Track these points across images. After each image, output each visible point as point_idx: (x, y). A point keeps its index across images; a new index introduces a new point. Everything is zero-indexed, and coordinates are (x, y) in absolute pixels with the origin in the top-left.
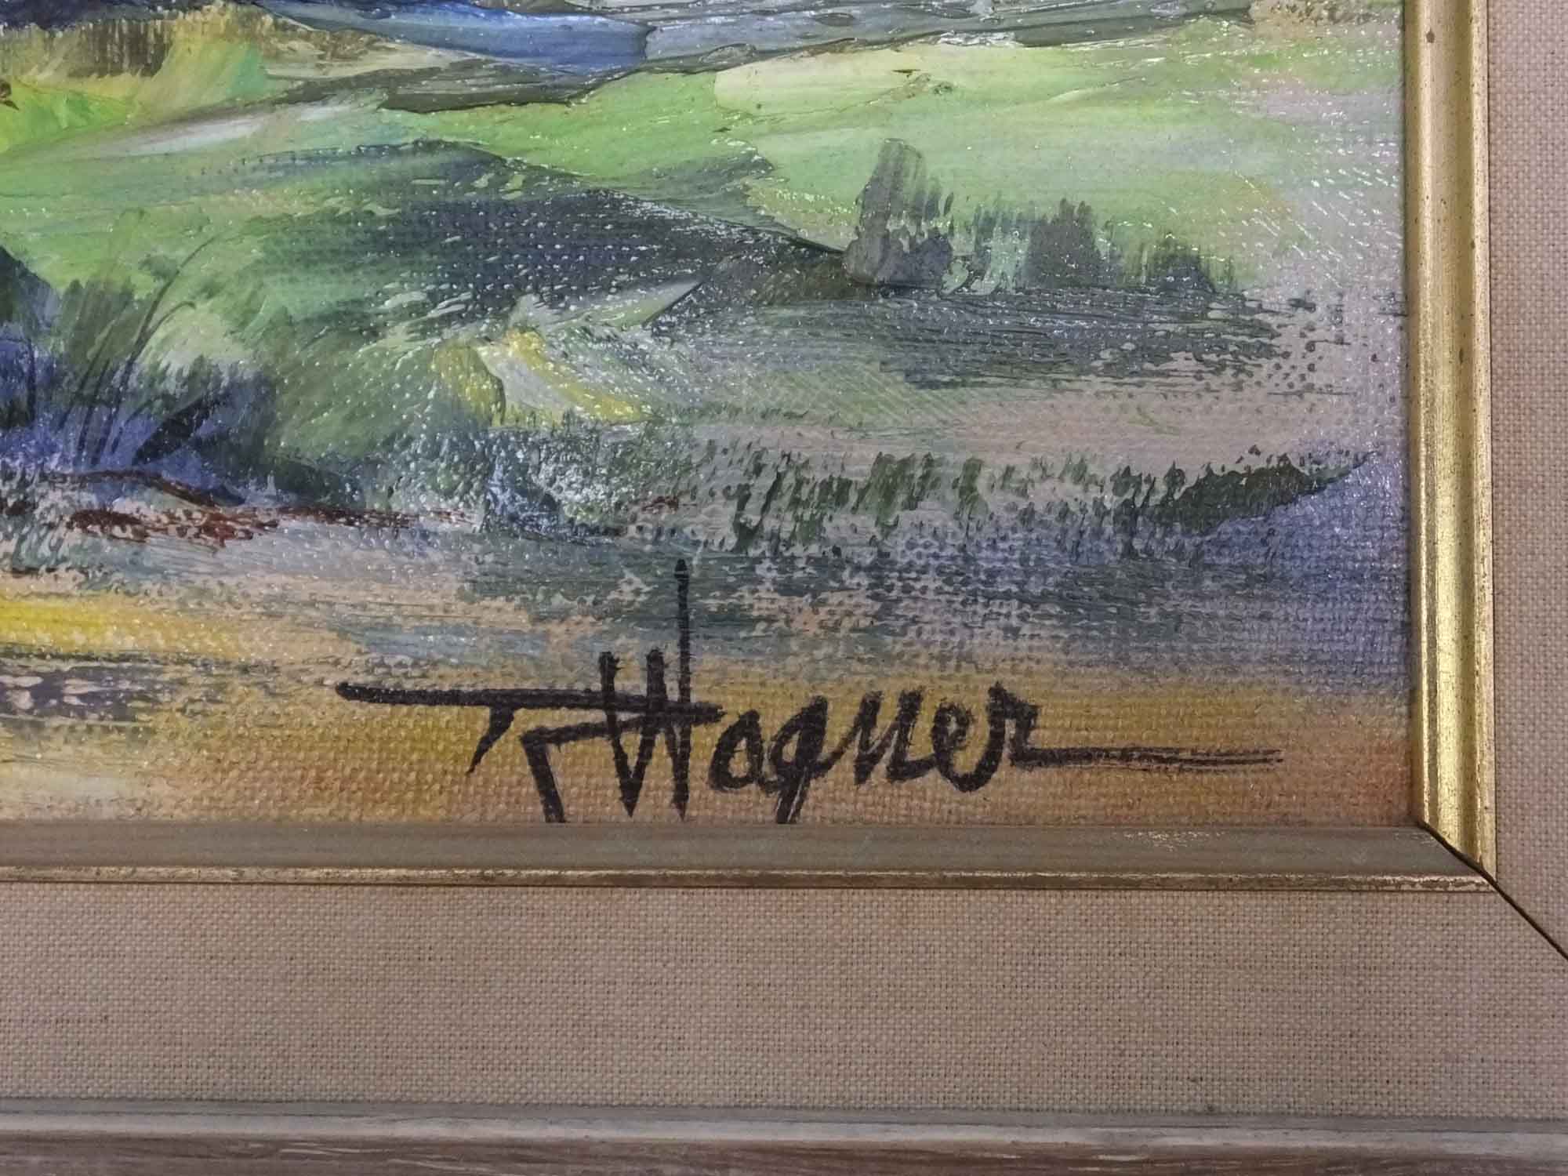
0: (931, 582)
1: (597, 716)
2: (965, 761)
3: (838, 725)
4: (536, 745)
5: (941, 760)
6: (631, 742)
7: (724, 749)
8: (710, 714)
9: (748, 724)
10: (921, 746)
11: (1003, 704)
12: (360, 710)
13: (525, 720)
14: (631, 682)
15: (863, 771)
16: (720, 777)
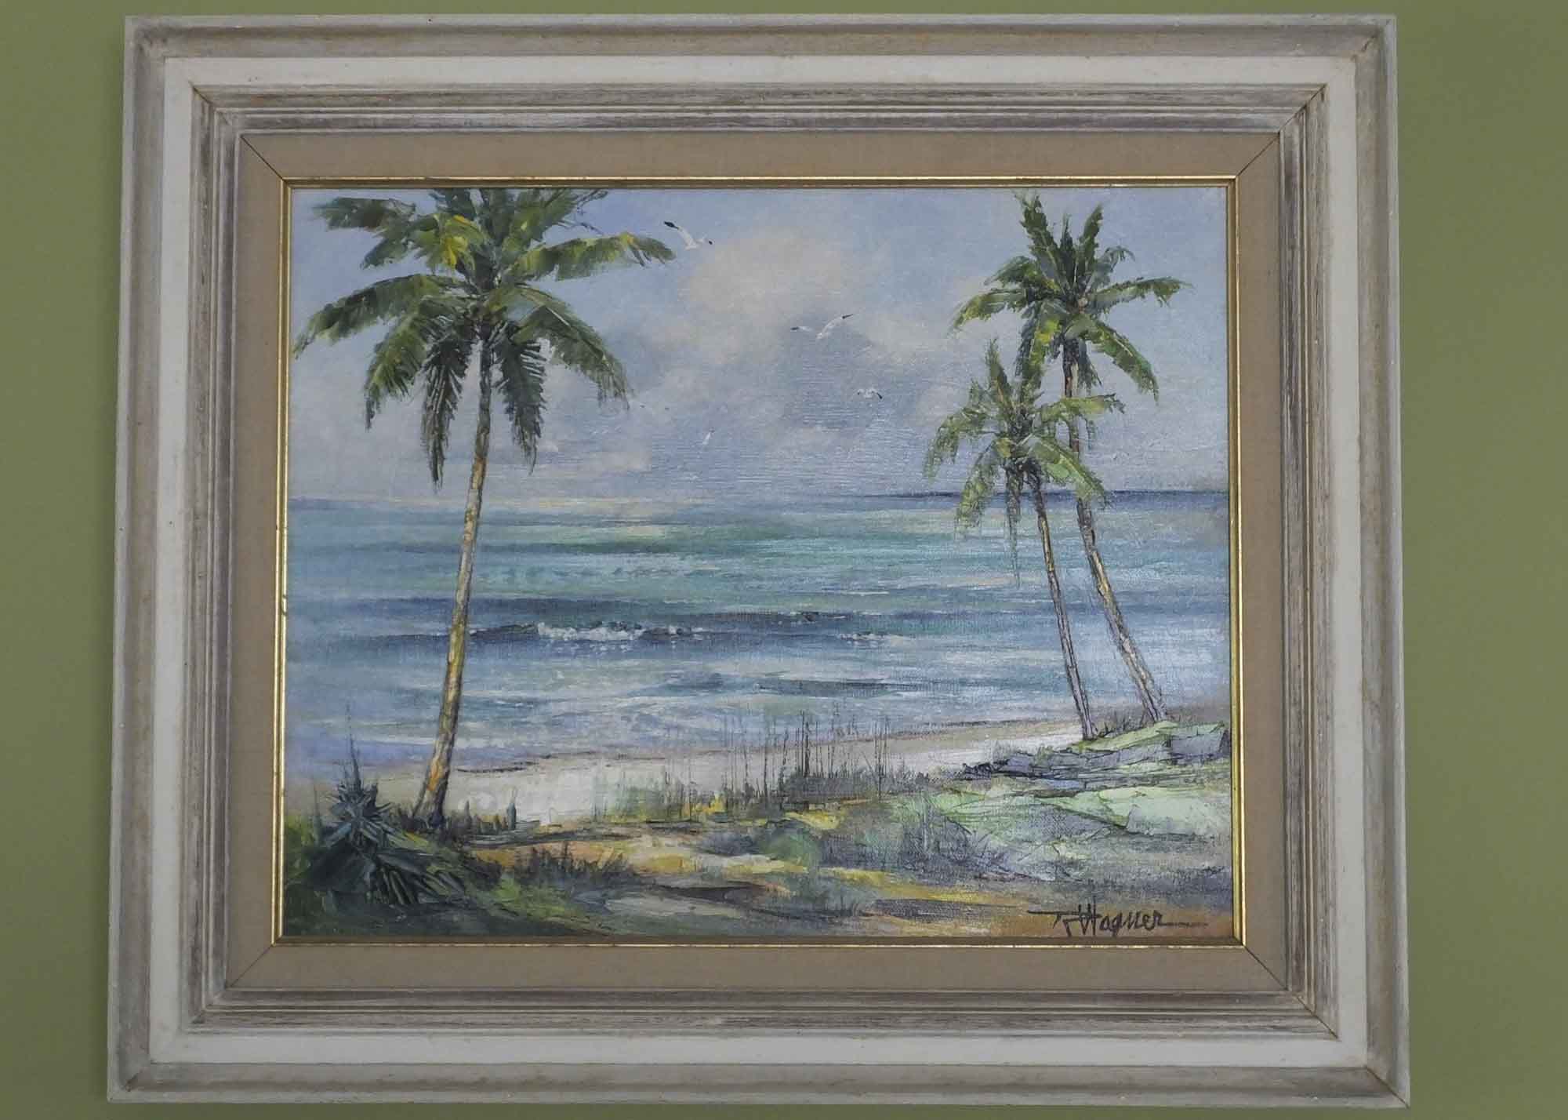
0: (1142, 891)
1: (1078, 917)
2: (1149, 925)
3: (1124, 919)
4: (1066, 922)
5: (1144, 924)
6: (1085, 922)
7: (1103, 922)
8: (1099, 916)
9: (1107, 918)
10: (1140, 922)
11: (1157, 915)
12: (1032, 916)
13: (1064, 917)
14: (1084, 910)
15: (1129, 927)
16: (1102, 928)
